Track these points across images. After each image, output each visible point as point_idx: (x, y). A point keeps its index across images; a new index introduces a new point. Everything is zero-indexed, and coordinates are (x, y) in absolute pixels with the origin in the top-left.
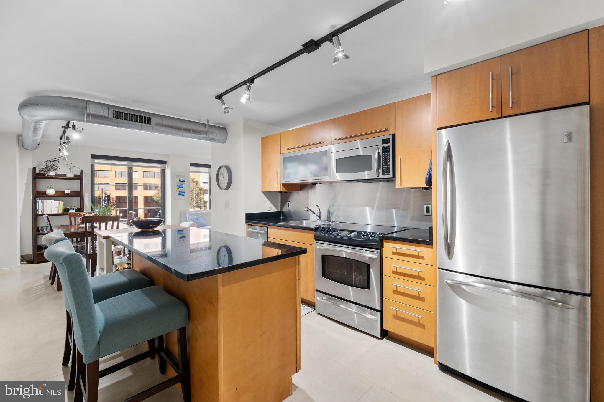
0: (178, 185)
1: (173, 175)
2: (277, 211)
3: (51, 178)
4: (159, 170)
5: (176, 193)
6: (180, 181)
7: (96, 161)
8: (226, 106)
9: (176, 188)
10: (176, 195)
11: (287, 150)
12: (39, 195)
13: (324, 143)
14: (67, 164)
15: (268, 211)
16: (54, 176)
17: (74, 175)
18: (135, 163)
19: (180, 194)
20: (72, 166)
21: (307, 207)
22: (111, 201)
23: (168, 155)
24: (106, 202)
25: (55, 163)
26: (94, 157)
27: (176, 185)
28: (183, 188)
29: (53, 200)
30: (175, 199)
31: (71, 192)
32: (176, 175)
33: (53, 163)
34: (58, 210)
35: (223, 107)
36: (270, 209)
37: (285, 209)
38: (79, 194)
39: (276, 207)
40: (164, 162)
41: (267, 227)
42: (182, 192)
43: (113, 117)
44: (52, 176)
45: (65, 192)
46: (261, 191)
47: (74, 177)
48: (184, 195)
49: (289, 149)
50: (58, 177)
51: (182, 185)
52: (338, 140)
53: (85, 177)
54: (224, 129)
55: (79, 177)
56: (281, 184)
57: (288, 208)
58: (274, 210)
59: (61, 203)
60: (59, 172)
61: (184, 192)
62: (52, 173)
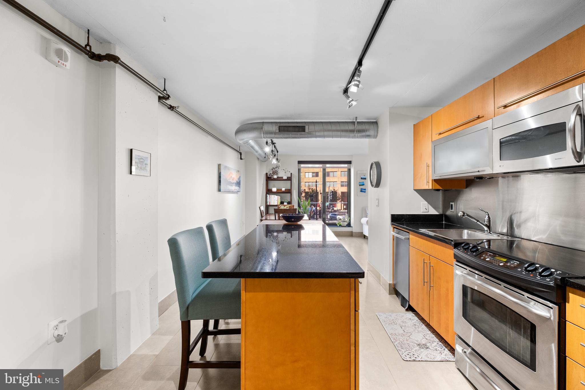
0: (360, 183)
1: (356, 173)
2: (438, 214)
3: (275, 180)
4: (346, 170)
5: (358, 191)
6: (362, 179)
7: (302, 165)
8: (350, 99)
9: (358, 185)
10: (358, 192)
11: (439, 135)
12: (269, 192)
13: (483, 117)
14: (284, 170)
15: (423, 212)
16: (276, 178)
17: (287, 177)
18: (328, 165)
19: (361, 191)
20: (286, 171)
21: (463, 212)
22: (338, 195)
23: (352, 156)
24: (331, 197)
25: (277, 169)
26: (300, 162)
27: (358, 183)
28: (364, 185)
29: (275, 196)
30: (357, 196)
31: (285, 190)
32: (358, 173)
33: (276, 169)
34: (278, 202)
35: (348, 101)
36: (427, 211)
37: (449, 213)
38: (289, 192)
39: (435, 208)
40: (349, 162)
41: (409, 233)
42: (363, 189)
43: (278, 131)
44: (275, 178)
45: (282, 190)
46: (413, 189)
47: (287, 178)
48: (365, 192)
49: (440, 134)
50: (280, 179)
51: (364, 182)
52: (504, 108)
53: (294, 179)
54: (375, 123)
55: (289, 179)
56: (432, 180)
57: (451, 210)
58: (433, 211)
59: (279, 197)
60: (280, 176)
61: (365, 189)
62: (275, 177)
